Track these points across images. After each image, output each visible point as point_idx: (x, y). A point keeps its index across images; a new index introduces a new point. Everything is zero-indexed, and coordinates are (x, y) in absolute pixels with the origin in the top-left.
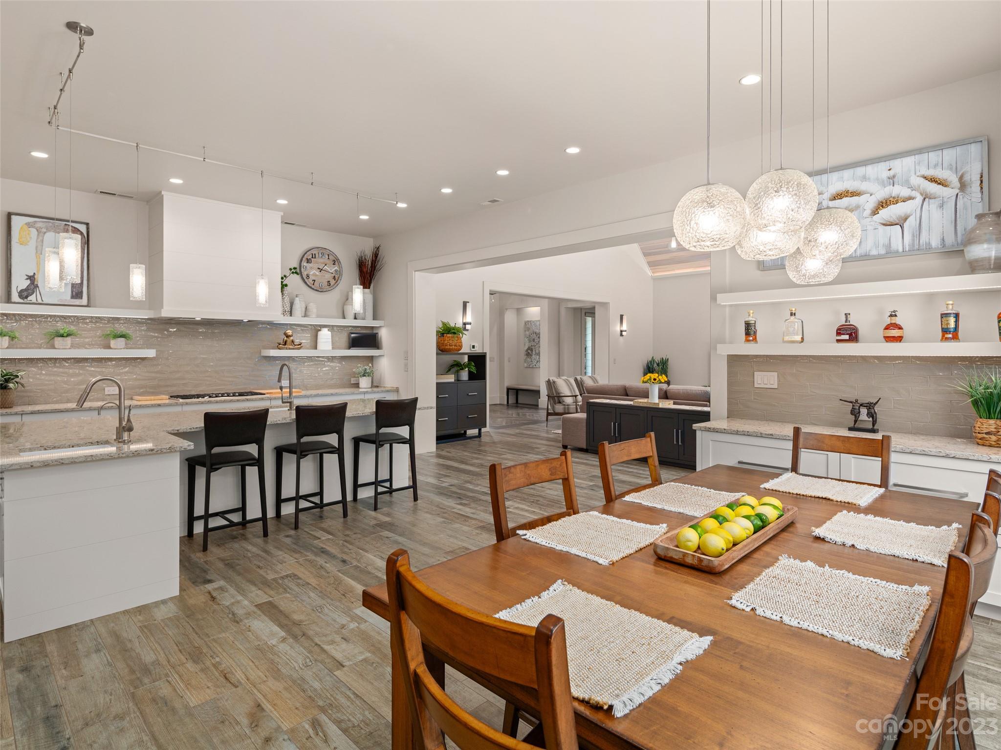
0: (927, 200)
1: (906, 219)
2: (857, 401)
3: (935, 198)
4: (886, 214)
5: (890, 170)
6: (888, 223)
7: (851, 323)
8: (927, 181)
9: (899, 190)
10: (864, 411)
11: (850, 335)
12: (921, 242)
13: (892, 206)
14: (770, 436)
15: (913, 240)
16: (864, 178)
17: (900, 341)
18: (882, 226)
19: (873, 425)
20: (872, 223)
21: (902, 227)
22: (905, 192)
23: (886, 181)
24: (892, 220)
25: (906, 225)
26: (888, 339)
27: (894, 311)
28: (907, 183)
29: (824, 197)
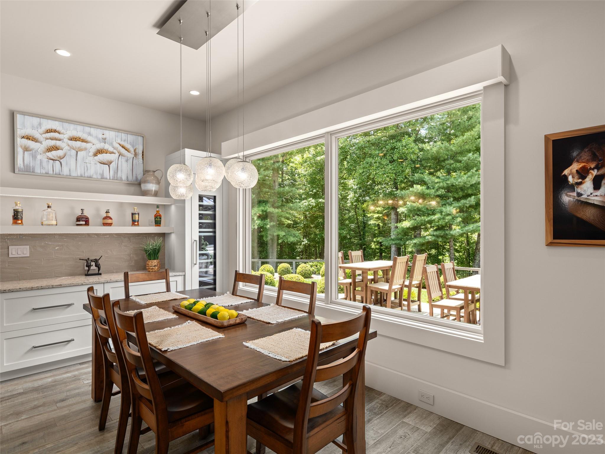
0: (121, 156)
1: (111, 163)
2: (88, 259)
3: (124, 156)
4: (100, 157)
5: (103, 134)
6: (102, 163)
7: (85, 215)
8: (121, 147)
9: (107, 147)
10: (93, 264)
11: (86, 221)
12: (118, 176)
13: (104, 154)
14: (60, 286)
15: (114, 174)
16: (90, 134)
17: (111, 226)
18: (99, 163)
19: (99, 271)
20: (93, 160)
21: (109, 167)
22: (111, 149)
23: (101, 140)
24: (104, 161)
25: (111, 166)
26: (105, 224)
27: (108, 210)
28: (111, 144)
29: (65, 137)
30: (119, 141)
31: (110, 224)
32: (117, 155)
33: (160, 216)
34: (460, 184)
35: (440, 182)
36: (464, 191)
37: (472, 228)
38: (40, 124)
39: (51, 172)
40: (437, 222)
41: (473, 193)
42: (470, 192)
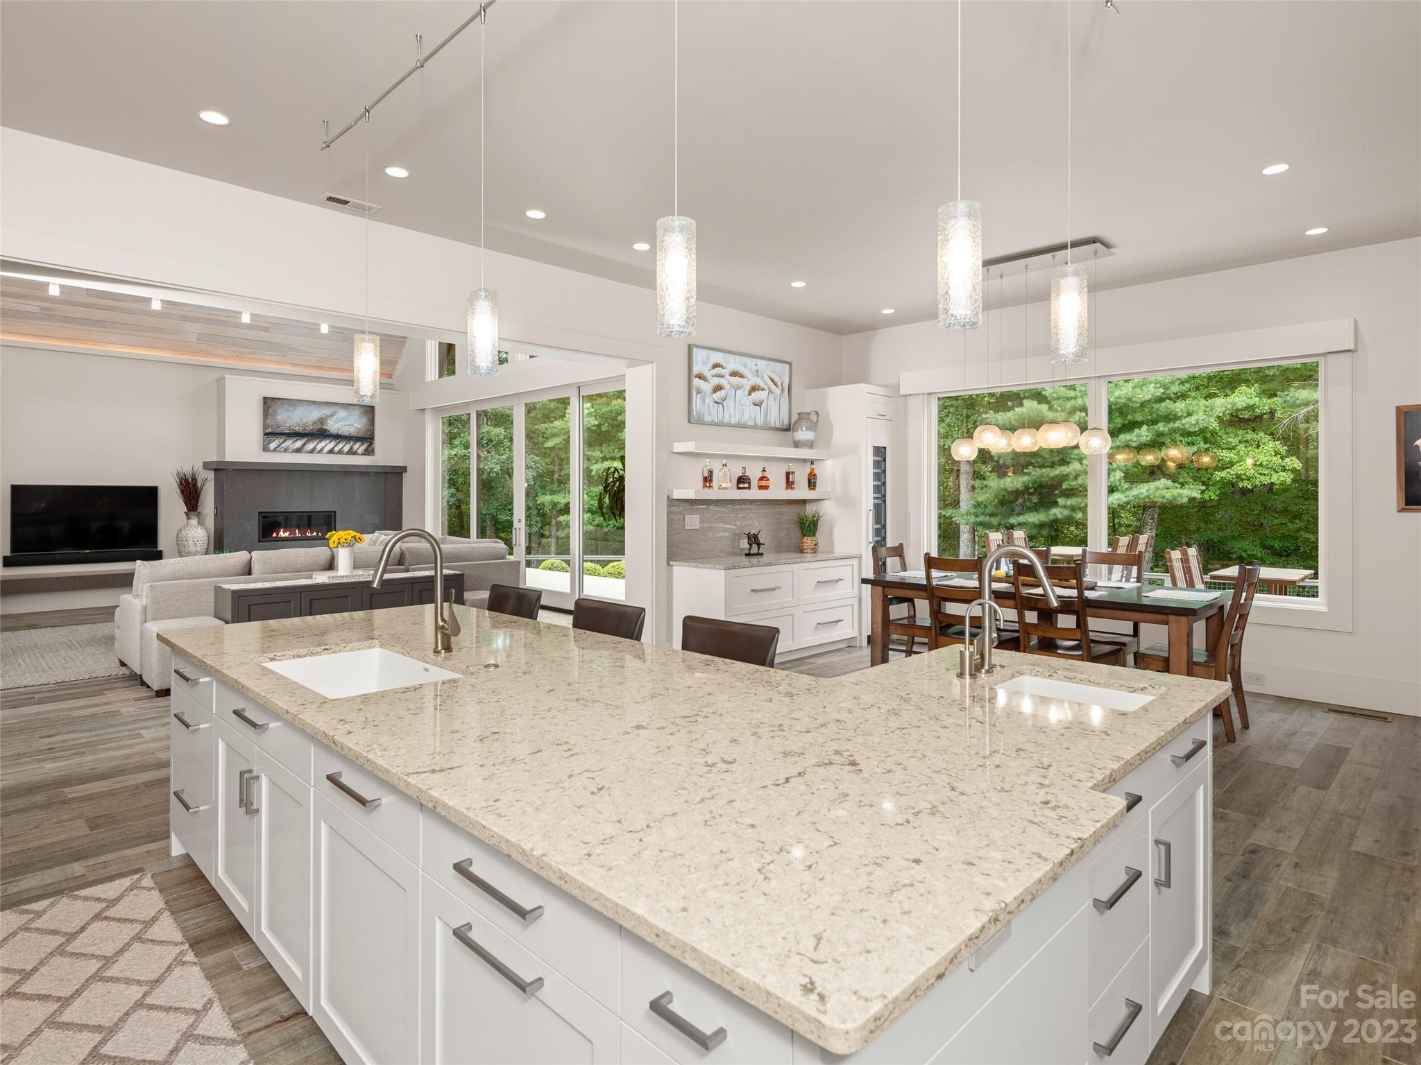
0: (770, 393)
1: (762, 403)
3: (773, 393)
4: (754, 396)
5: (756, 365)
6: (755, 404)
7: (746, 474)
8: (770, 381)
9: (759, 382)
11: (747, 483)
12: (768, 420)
13: (757, 392)
15: (765, 419)
16: (745, 366)
18: (753, 405)
19: (759, 550)
20: (748, 401)
21: (760, 409)
22: (762, 384)
23: (754, 374)
24: (757, 402)
25: (762, 407)
26: (763, 487)
27: (764, 468)
28: (763, 378)
29: (726, 372)
30: (769, 374)
31: (766, 488)
32: (767, 391)
33: (815, 475)
34: (1119, 401)
35: (1075, 398)
36: (1127, 416)
37: (1147, 491)
38: (708, 358)
39: (716, 420)
40: (1073, 480)
41: (1145, 419)
42: (1139, 417)
